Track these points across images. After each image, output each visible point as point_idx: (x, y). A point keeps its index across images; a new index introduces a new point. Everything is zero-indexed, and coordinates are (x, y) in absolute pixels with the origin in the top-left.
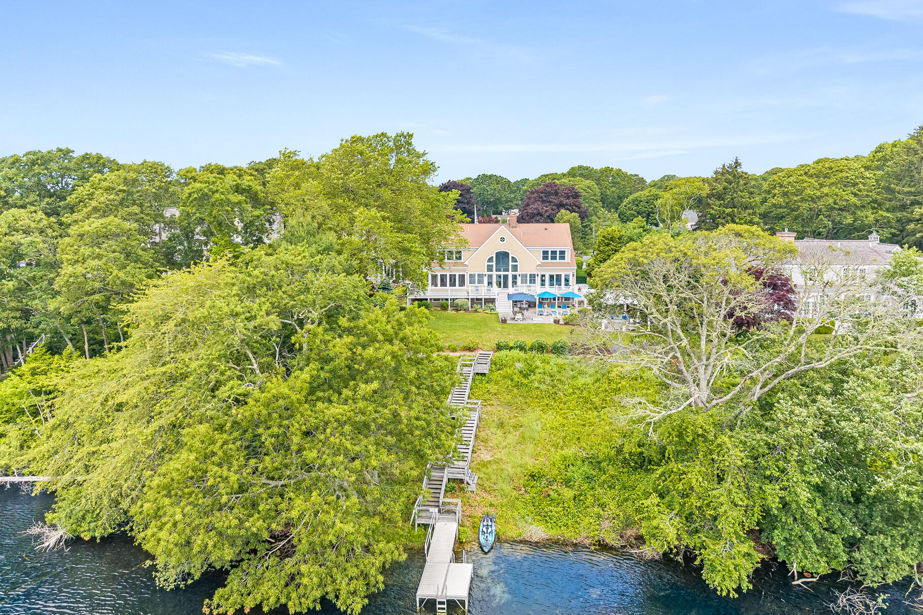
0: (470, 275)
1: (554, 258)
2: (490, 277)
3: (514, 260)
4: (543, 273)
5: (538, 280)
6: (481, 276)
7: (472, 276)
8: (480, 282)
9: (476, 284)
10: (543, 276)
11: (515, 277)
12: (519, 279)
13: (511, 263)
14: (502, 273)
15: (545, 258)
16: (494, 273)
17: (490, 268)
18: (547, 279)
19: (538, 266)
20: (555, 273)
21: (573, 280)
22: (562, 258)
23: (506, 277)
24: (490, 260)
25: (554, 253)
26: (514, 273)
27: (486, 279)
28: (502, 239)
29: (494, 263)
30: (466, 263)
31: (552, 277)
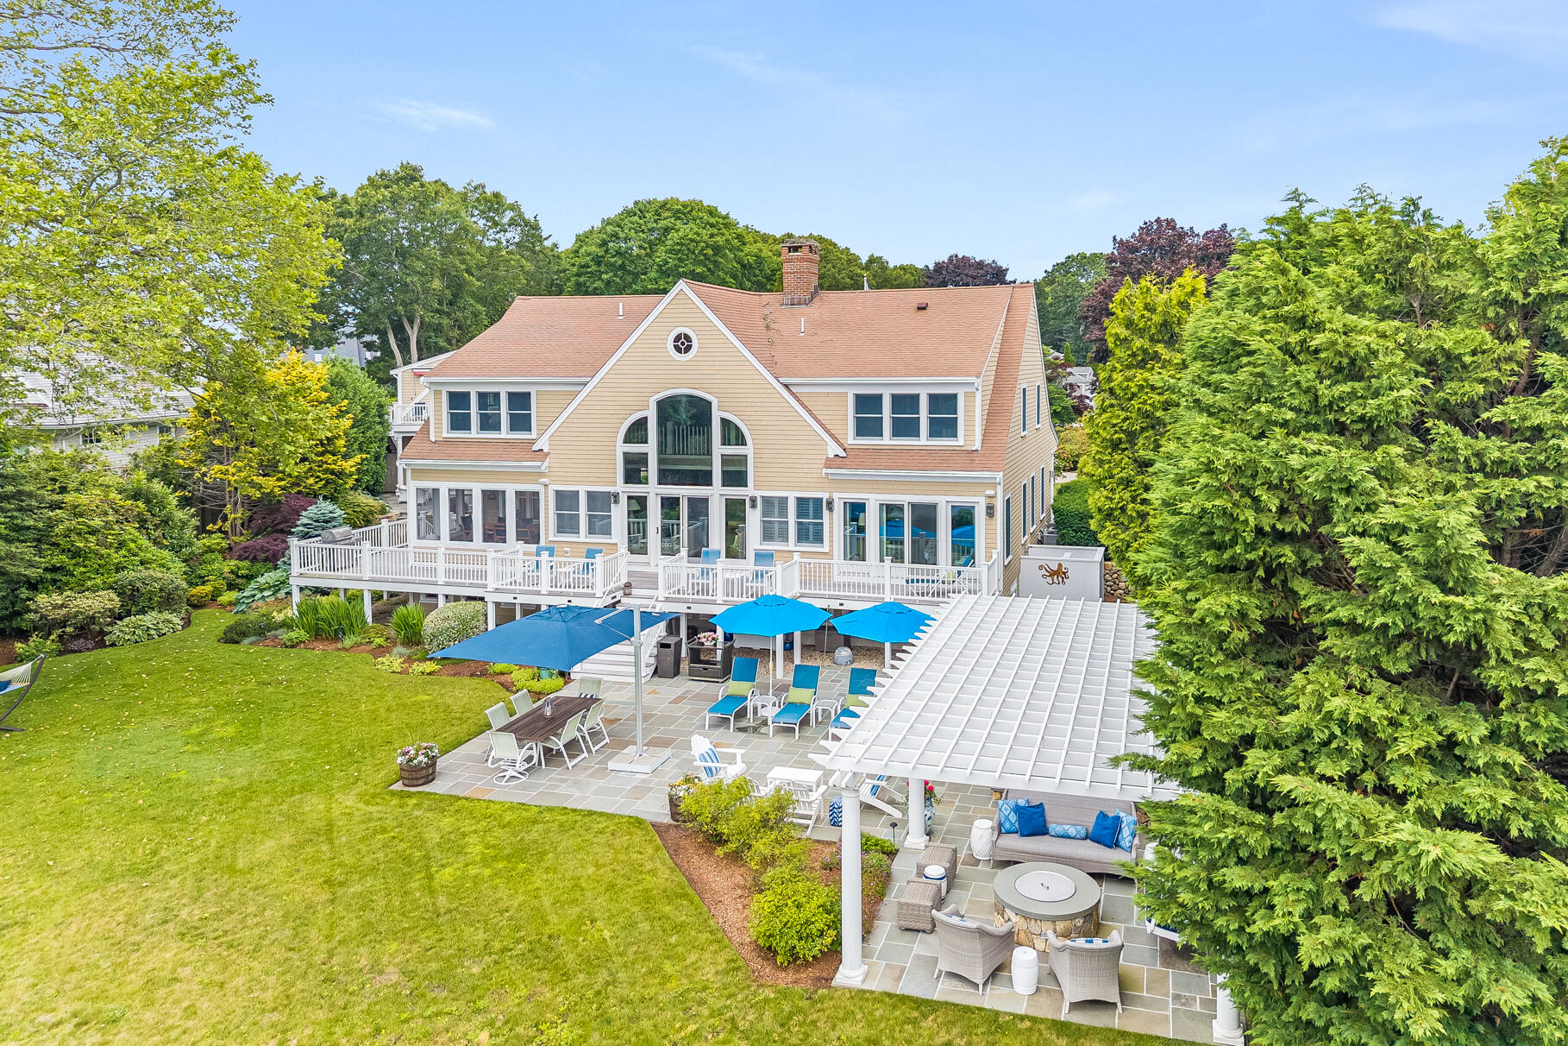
0: (560, 495)
1: (906, 428)
2: (638, 507)
3: (733, 434)
4: (855, 496)
5: (834, 525)
6: (600, 501)
7: (566, 500)
8: (599, 525)
9: (583, 535)
10: (856, 511)
11: (735, 511)
12: (754, 520)
13: (718, 450)
14: (684, 492)
15: (868, 427)
16: (654, 491)
17: (634, 470)
18: (872, 521)
19: (829, 464)
20: (904, 499)
21: (990, 534)
22: (944, 427)
23: (699, 508)
24: (637, 431)
25: (905, 403)
26: (735, 492)
27: (619, 515)
28: (683, 344)
29: (651, 448)
30: (543, 444)
31: (892, 513)
